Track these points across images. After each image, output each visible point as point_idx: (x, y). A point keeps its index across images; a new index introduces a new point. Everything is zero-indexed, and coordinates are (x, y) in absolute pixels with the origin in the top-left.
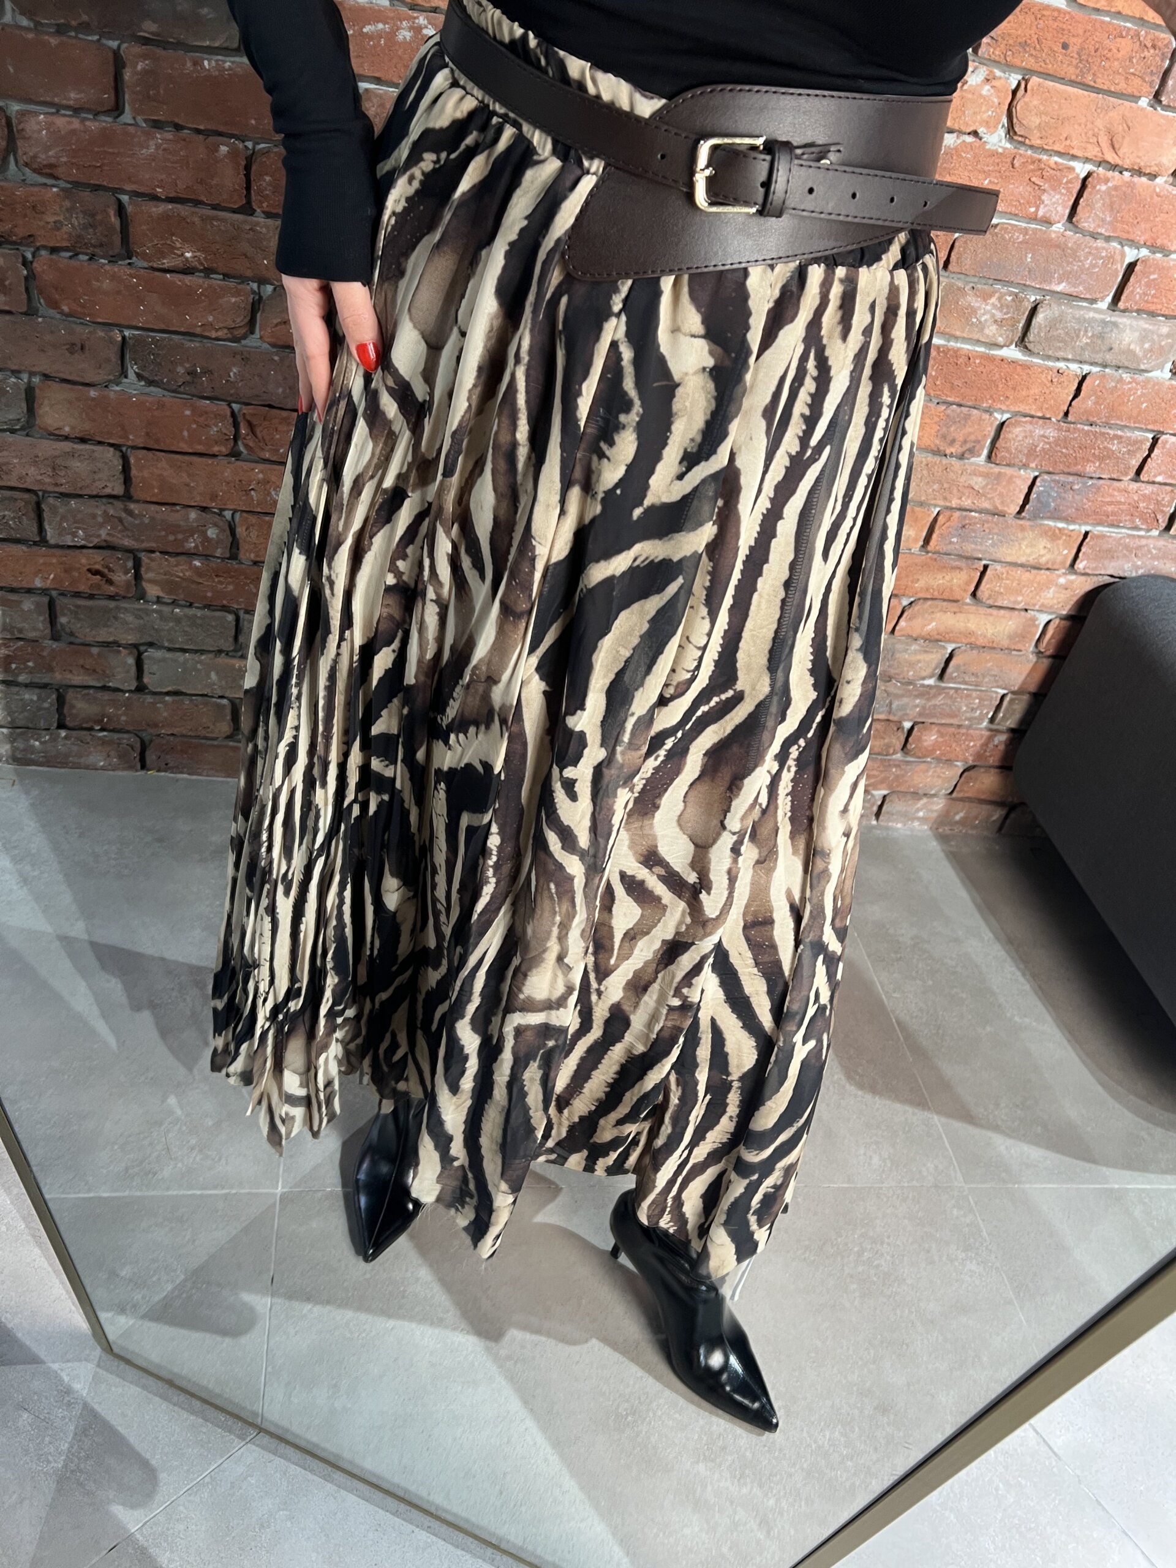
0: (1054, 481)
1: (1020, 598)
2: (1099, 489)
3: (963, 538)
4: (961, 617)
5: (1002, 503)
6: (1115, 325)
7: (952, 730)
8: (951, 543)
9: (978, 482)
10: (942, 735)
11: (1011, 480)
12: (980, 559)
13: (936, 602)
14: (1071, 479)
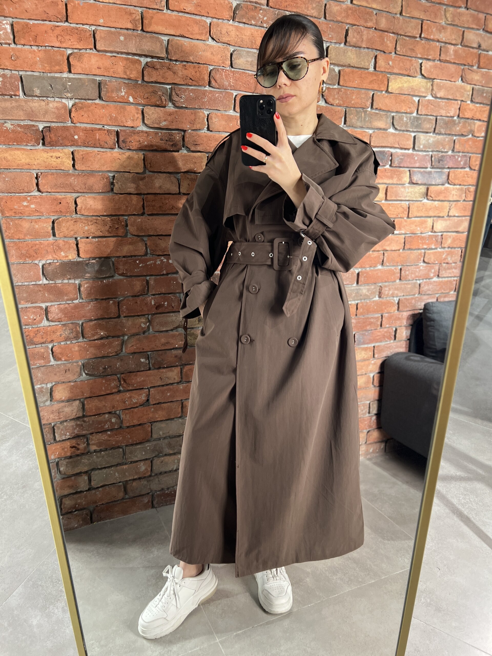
0: (361, 334)
2: (372, 333)
14: (364, 332)
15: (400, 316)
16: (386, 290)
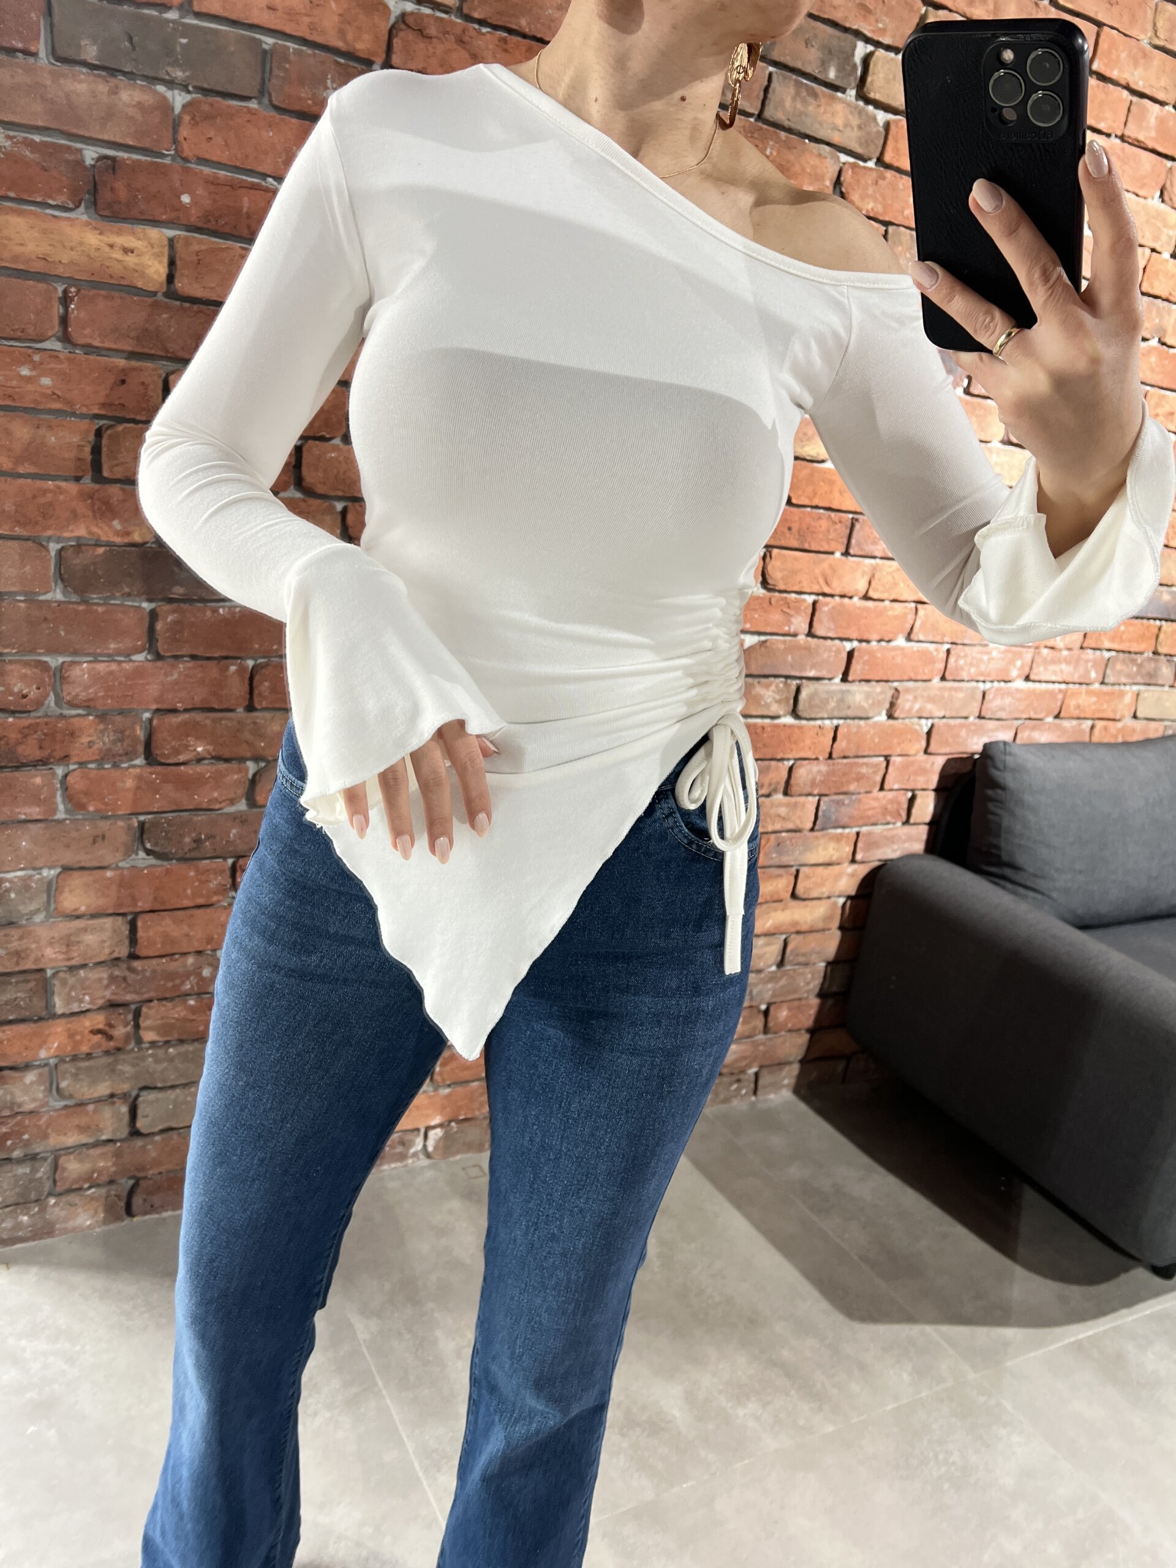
0: (833, 801)
1: (824, 889)
2: (860, 801)
3: (780, 853)
4: (788, 913)
5: (801, 822)
6: (848, 691)
7: (796, 1003)
8: (772, 858)
9: (783, 811)
10: (790, 1009)
11: (803, 805)
12: (792, 866)
13: (769, 904)
14: (841, 797)
15: (928, 766)
16: (907, 701)
